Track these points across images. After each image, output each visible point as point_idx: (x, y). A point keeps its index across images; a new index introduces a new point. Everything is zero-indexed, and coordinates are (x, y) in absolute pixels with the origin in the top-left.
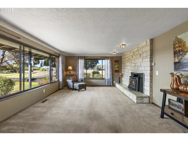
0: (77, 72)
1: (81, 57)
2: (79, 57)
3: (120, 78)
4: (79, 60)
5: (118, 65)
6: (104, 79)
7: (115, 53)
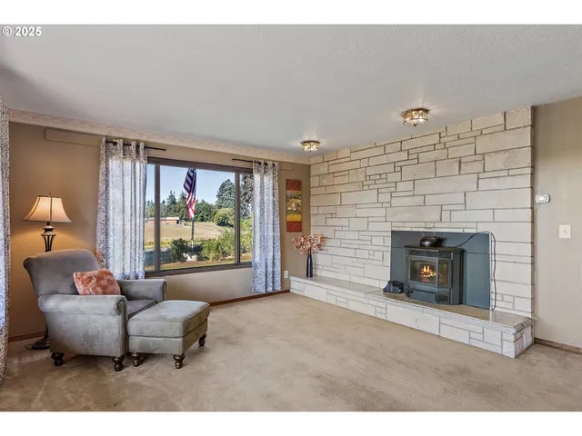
0: (101, 237)
1: (126, 144)
2: (110, 141)
3: (310, 256)
4: (114, 164)
5: (299, 201)
6: (249, 265)
7: (314, 148)
